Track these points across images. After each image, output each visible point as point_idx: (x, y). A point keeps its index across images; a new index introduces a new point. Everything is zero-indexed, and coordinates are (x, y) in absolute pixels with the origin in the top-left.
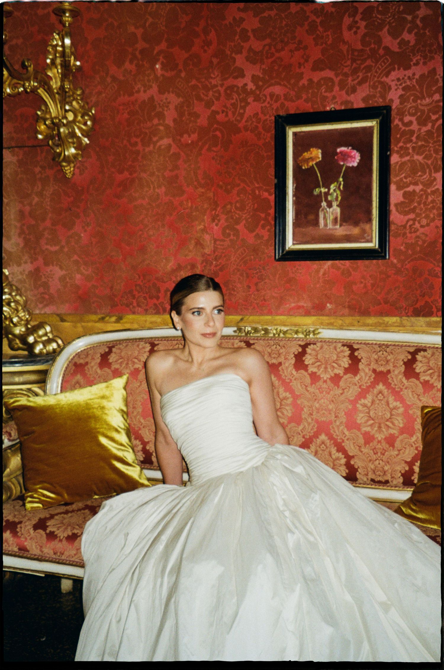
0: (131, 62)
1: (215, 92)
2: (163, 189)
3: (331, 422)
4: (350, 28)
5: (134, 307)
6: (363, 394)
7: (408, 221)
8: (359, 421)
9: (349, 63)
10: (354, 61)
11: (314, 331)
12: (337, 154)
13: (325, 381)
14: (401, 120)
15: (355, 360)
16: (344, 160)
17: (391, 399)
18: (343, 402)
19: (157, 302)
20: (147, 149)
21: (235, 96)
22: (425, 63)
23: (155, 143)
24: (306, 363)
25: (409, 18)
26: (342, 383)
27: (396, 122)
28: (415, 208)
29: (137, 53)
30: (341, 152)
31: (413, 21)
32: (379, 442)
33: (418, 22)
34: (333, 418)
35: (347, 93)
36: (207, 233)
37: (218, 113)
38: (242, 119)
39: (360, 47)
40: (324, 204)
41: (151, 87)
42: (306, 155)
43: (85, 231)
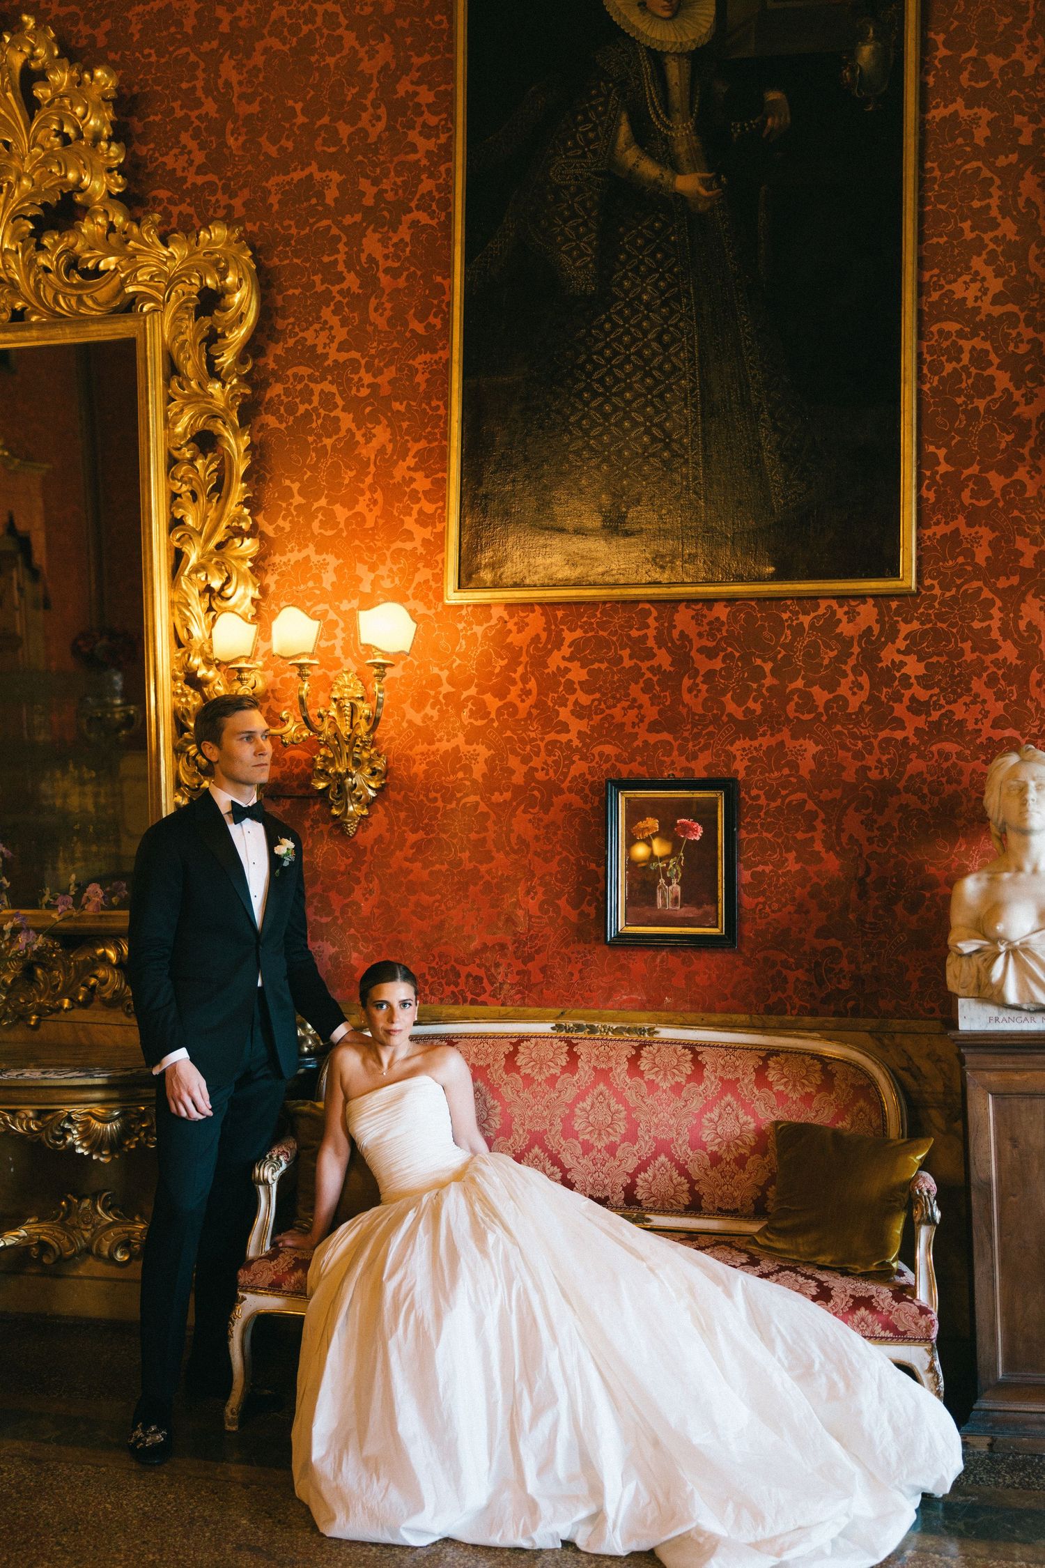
0: (433, 707)
1: (533, 746)
2: (468, 853)
3: (672, 1140)
4: (690, 690)
5: (426, 995)
6: (708, 1107)
7: (757, 905)
8: (704, 1140)
9: (689, 727)
10: (694, 725)
11: (649, 1030)
12: (677, 825)
13: (665, 1091)
14: (748, 793)
15: (698, 1065)
16: (685, 833)
17: (741, 1113)
18: (686, 1116)
19: (456, 990)
20: (449, 807)
21: (558, 753)
22: (772, 735)
23: (459, 801)
24: (642, 1068)
25: (755, 686)
26: (684, 1094)
27: (743, 794)
28: (765, 889)
29: (441, 697)
30: (682, 824)
31: (759, 690)
32: (728, 1163)
33: (764, 691)
34: (675, 1136)
35: (687, 759)
36: (520, 907)
37: (536, 770)
38: (566, 777)
39: (700, 710)
40: (662, 881)
41: (457, 736)
42: (641, 824)
43: (367, 899)
